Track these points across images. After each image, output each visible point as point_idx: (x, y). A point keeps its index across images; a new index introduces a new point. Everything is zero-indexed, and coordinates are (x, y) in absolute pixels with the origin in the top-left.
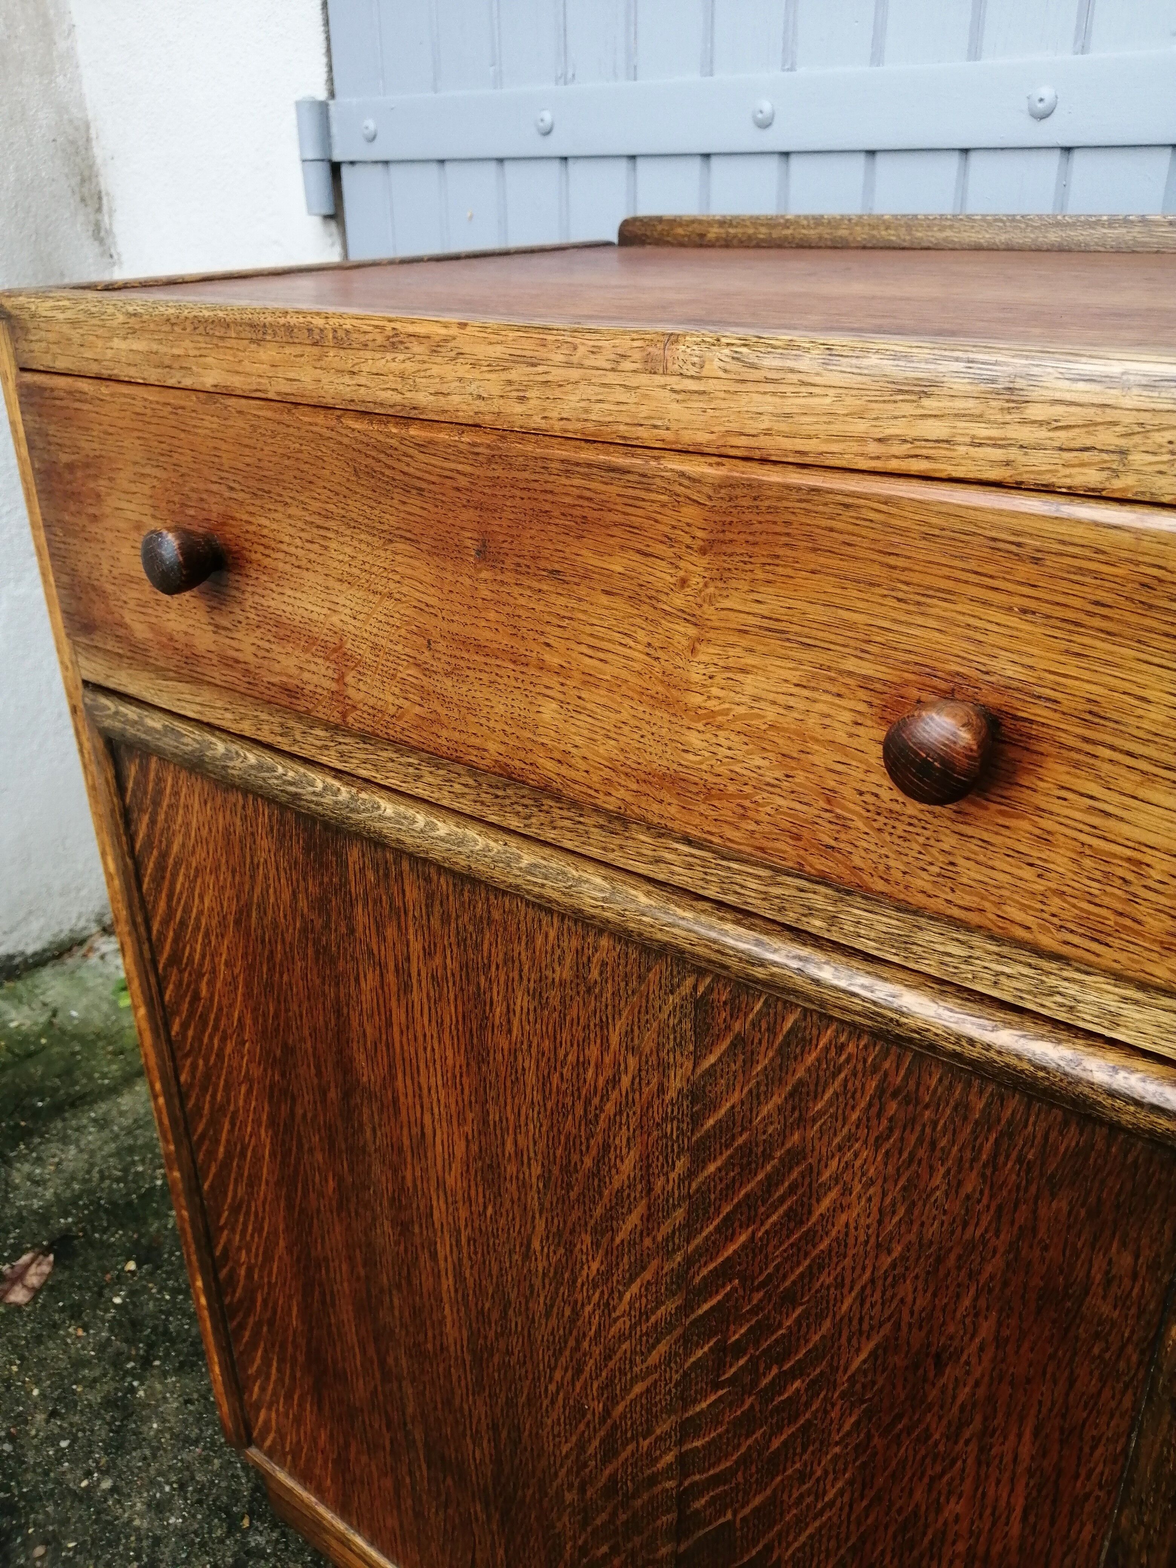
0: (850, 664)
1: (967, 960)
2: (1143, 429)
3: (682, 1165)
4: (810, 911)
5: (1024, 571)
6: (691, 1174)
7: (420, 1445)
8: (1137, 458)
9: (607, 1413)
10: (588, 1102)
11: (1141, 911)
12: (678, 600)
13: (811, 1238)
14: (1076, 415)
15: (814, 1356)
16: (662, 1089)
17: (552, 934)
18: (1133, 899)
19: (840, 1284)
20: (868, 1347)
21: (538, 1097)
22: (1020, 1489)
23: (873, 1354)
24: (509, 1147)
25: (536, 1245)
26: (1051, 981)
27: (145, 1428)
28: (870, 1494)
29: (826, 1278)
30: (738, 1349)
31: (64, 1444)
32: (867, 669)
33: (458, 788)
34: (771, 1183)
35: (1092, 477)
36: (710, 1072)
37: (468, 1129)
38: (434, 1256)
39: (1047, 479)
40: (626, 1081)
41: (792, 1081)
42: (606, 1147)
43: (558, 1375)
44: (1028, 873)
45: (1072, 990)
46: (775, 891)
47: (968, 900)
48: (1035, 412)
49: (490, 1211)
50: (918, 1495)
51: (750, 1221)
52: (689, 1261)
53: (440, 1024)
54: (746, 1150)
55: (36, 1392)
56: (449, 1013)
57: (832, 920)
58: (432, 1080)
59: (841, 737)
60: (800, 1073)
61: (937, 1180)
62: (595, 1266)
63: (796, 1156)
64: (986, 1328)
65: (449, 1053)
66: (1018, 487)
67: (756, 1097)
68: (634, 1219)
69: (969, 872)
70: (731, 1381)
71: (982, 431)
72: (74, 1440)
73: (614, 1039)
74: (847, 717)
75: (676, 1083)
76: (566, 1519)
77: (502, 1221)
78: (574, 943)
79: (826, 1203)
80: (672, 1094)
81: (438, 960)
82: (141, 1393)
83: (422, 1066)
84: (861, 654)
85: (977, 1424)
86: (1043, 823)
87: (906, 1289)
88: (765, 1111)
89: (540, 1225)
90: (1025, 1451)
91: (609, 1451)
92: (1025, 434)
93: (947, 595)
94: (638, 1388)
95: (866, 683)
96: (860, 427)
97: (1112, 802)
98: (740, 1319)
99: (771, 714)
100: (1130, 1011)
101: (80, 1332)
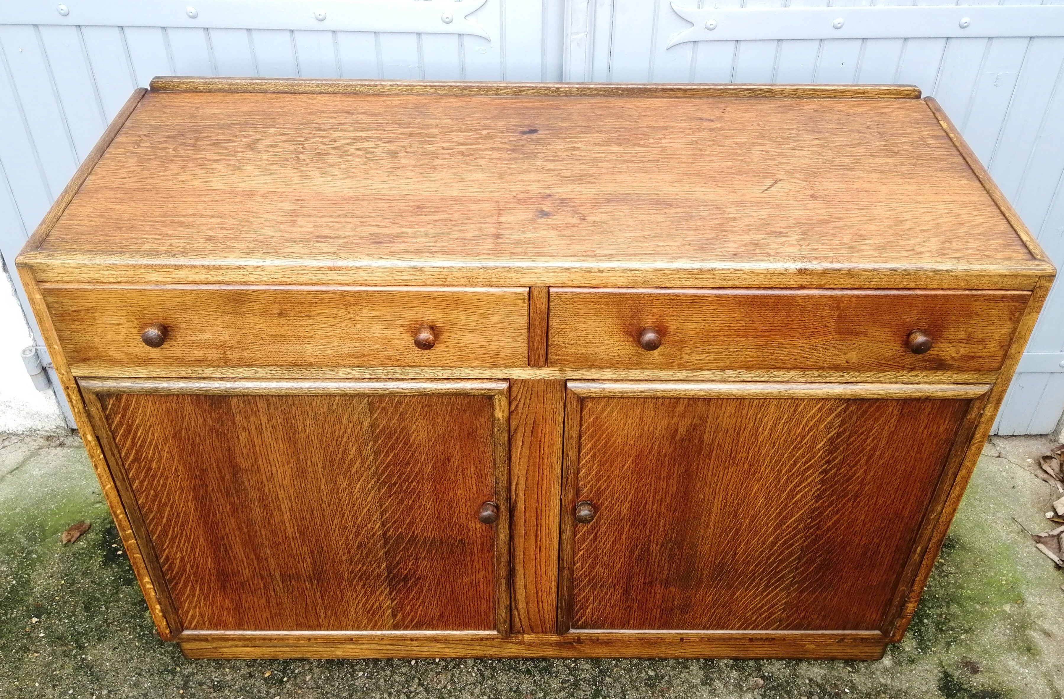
0: (397, 322)
2: (448, 275)
3: (370, 445)
4: (395, 374)
5: (432, 301)
6: (374, 445)
7: (278, 577)
8: (448, 279)
9: (355, 523)
10: (337, 440)
11: (469, 355)
12: (348, 316)
13: (411, 446)
14: (436, 273)
15: (418, 474)
16: (361, 428)
17: (318, 401)
18: (467, 353)
19: (420, 454)
20: (431, 465)
21: (318, 446)
22: (474, 479)
23: (433, 466)
24: (309, 463)
25: (323, 487)
26: (455, 372)
27: (104, 667)
28: (438, 501)
29: (417, 454)
30: (395, 483)
31: (71, 692)
33: (273, 372)
34: (397, 438)
35: (441, 283)
36: (376, 419)
37: (292, 465)
38: (280, 509)
39: (432, 284)
40: (349, 430)
41: (399, 413)
42: (345, 450)
43: (335, 522)
46: (386, 372)
47: (434, 362)
48: (426, 273)
49: (303, 485)
50: (451, 494)
51: (393, 450)
52: (377, 468)
53: (277, 439)
54: (390, 433)
55: (37, 685)
56: (280, 435)
57: (401, 374)
58: (275, 456)
60: (401, 410)
61: (440, 420)
62: (345, 484)
63: (403, 429)
64: (458, 447)
65: (282, 446)
66: (426, 286)
67: (390, 420)
68: (357, 464)
69: (433, 356)
70: (394, 493)
71: (417, 277)
72: (74, 688)
73: (344, 422)
74: (398, 333)
75: (366, 425)
76: (344, 566)
77: (308, 486)
78: (327, 401)
79: (413, 436)
80: (365, 428)
81: (274, 421)
82: (90, 658)
83: (270, 454)
84: (399, 320)
85: (461, 470)
86: (446, 344)
87: (437, 448)
88: (393, 422)
89: (324, 481)
90: (472, 470)
91: (357, 534)
92: (426, 277)
93: (417, 307)
94: (365, 511)
95: (404, 327)
96: (389, 278)
97: (459, 337)
98: (394, 476)
99: (379, 335)
100: (471, 372)
101: (36, 655)
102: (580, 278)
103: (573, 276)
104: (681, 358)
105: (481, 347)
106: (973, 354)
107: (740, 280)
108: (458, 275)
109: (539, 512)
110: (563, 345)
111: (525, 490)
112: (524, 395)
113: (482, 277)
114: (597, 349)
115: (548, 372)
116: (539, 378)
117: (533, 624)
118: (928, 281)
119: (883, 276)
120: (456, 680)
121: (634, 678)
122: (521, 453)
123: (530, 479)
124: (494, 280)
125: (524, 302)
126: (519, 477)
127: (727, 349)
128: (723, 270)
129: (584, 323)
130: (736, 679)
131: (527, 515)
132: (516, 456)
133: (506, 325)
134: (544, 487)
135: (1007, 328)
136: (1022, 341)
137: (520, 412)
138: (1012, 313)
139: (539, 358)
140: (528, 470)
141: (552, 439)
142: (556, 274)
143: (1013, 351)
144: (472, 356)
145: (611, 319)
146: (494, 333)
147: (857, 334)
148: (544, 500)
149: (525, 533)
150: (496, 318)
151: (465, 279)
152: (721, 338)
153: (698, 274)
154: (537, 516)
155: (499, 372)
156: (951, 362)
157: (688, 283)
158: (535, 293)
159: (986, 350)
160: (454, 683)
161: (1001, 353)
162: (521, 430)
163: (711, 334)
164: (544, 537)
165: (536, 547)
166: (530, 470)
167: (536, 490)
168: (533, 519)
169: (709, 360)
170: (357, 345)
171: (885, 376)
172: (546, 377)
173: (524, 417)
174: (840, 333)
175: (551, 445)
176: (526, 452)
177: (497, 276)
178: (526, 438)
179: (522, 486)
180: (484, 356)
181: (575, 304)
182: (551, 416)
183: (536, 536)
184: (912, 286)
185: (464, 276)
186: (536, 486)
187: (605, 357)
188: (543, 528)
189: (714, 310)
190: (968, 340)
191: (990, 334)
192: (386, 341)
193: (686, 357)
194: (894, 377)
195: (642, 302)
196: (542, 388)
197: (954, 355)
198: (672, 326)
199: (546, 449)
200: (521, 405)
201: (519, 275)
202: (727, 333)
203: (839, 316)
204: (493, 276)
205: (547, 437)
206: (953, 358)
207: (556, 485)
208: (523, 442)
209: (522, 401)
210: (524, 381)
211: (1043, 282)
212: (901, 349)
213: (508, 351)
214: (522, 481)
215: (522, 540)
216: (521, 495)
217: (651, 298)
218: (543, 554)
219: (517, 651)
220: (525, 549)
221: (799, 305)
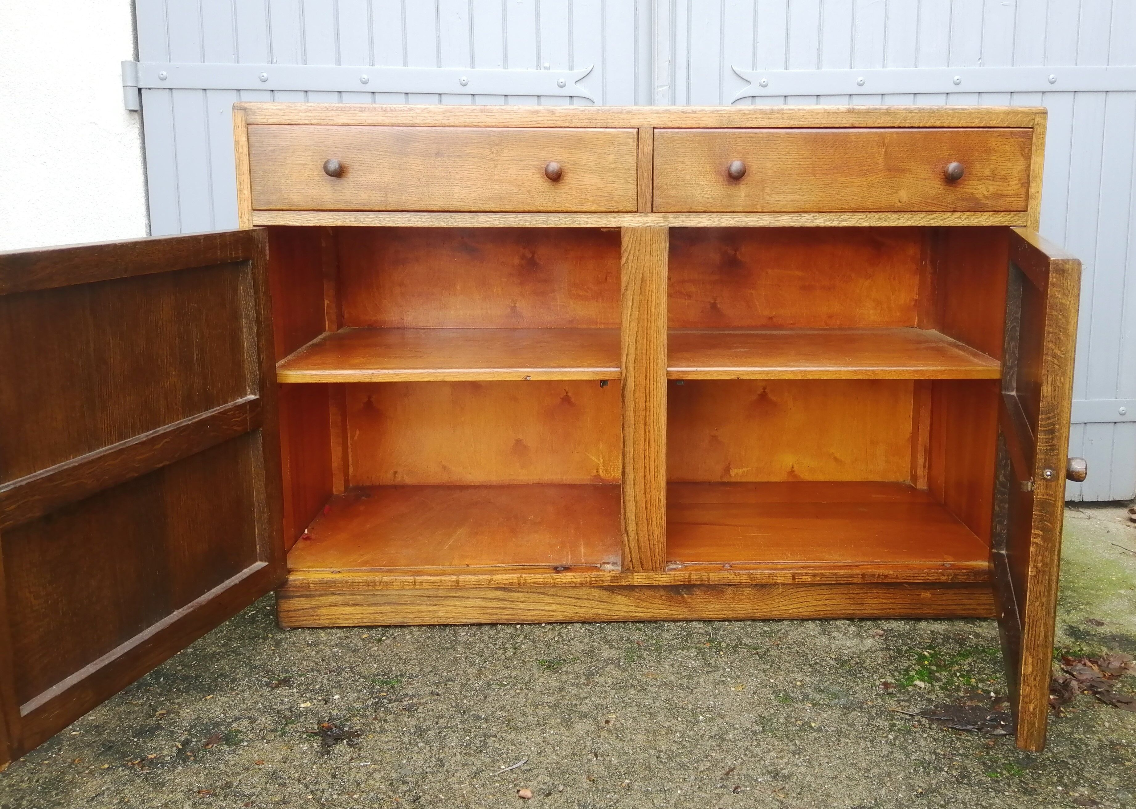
0: (531, 163)
1: (559, 221)
2: (574, 116)
4: (526, 221)
5: (560, 140)
8: (574, 121)
11: (588, 197)
12: (492, 156)
14: (563, 115)
26: (575, 219)
32: (534, 163)
35: (567, 124)
39: (560, 125)
44: (569, 196)
45: (579, 219)
46: (517, 219)
47: (559, 205)
48: (556, 115)
59: (530, 178)
66: (556, 127)
69: (558, 200)
71: (548, 119)
74: (531, 174)
84: (533, 161)
86: (570, 185)
92: (556, 118)
93: (548, 147)
95: (534, 166)
96: (527, 120)
97: (581, 179)
99: (514, 177)
100: (589, 220)
102: (678, 119)
103: (672, 117)
104: (764, 199)
105: (598, 189)
106: (1000, 192)
107: (803, 120)
108: (581, 117)
109: (647, 391)
110: (666, 187)
111: (635, 362)
112: (634, 245)
113: (601, 118)
114: (693, 191)
115: (654, 218)
116: (646, 225)
117: (643, 556)
118: (950, 118)
119: (914, 114)
120: (564, 635)
121: (750, 632)
122: (630, 316)
123: (639, 347)
124: (610, 121)
125: (634, 142)
126: (629, 345)
127: (800, 189)
128: (790, 110)
129: (683, 163)
130: (854, 632)
131: (637, 395)
132: (627, 319)
133: (619, 165)
134: (652, 357)
135: (1021, 165)
136: (1037, 179)
137: (630, 265)
138: (1022, 149)
139: (646, 203)
140: (637, 336)
141: (658, 298)
142: (659, 115)
143: (1032, 190)
144: (591, 199)
145: (703, 158)
146: (609, 174)
147: (903, 171)
148: (652, 375)
149: (635, 421)
150: (611, 158)
151: (587, 121)
152: (794, 176)
153: (770, 113)
154: (646, 398)
155: (613, 219)
156: (984, 201)
157: (764, 124)
158: (642, 134)
159: (1010, 188)
160: (562, 637)
161: (1023, 191)
162: (631, 286)
163: (786, 172)
164: (652, 426)
165: (645, 440)
166: (639, 336)
167: (644, 361)
168: (643, 400)
169: (787, 201)
170: (496, 187)
171: (934, 218)
172: (652, 224)
173: (634, 271)
174: (890, 170)
175: (658, 305)
176: (636, 313)
177: (613, 117)
178: (635, 296)
179: (632, 357)
180: (601, 199)
181: (675, 143)
182: (657, 269)
183: (645, 424)
184: (938, 124)
185: (586, 117)
186: (644, 356)
187: (701, 200)
188: (652, 413)
189: (786, 147)
190: (994, 177)
191: (1010, 171)
192: (520, 183)
193: (767, 198)
194: (942, 220)
195: (728, 140)
196: (648, 238)
197: (986, 193)
198: (754, 165)
199: (653, 310)
200: (631, 257)
201: (629, 116)
202: (798, 172)
203: (886, 152)
204: (609, 117)
205: (654, 294)
206: (985, 197)
207: (663, 357)
208: (633, 301)
209: (632, 252)
210: (634, 229)
211: (1038, 119)
212: (942, 187)
213: (621, 194)
214: (632, 351)
215: (632, 430)
216: (631, 369)
217: (735, 136)
218: (652, 449)
219: (626, 608)
220: (634, 442)
221: (853, 141)
